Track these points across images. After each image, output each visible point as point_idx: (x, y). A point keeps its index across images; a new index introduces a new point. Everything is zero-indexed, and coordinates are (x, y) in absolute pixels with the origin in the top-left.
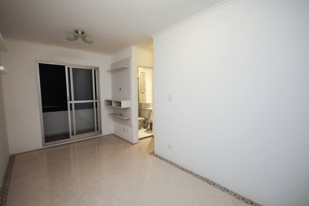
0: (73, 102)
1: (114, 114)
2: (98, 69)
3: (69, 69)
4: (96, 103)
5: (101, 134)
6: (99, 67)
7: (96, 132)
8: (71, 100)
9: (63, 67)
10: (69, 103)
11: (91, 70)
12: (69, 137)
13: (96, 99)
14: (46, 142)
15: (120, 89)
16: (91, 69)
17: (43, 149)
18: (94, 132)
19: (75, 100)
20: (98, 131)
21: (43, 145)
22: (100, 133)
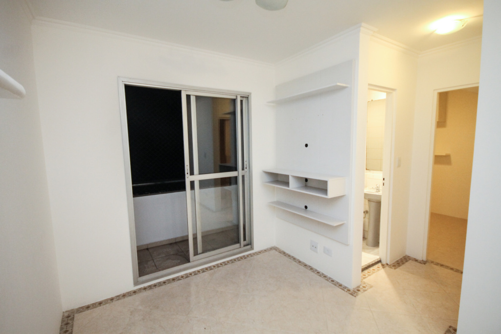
0: (197, 178)
1: (279, 203)
2: (247, 98)
3: (188, 97)
4: (243, 176)
5: (252, 248)
6: (250, 93)
7: (242, 245)
8: (192, 173)
9: (178, 93)
10: (188, 179)
11: (234, 101)
12: (188, 261)
13: (243, 169)
14: (140, 275)
15: (306, 145)
16: (234, 97)
17: (135, 292)
18: (237, 245)
19: (201, 172)
20: (245, 242)
21: (136, 283)
22: (249, 247)
